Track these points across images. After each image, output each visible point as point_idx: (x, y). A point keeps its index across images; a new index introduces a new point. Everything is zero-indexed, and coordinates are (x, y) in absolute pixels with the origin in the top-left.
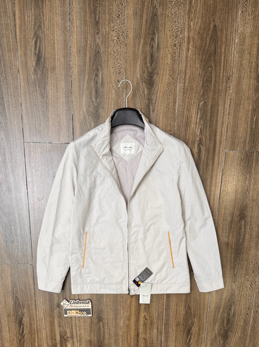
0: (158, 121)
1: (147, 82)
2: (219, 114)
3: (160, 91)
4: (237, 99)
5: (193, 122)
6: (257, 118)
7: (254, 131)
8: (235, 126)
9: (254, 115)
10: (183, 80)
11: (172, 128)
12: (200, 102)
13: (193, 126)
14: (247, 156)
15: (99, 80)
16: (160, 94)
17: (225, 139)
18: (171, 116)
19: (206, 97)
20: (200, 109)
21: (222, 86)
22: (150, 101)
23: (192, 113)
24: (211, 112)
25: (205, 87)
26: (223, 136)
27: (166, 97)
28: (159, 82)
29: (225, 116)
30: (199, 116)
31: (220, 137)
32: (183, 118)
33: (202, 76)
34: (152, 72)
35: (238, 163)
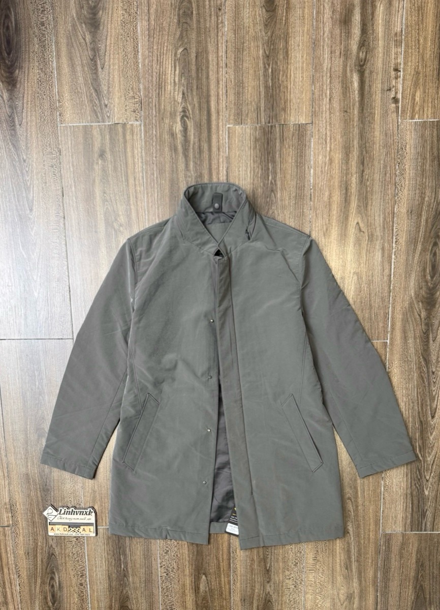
0: (112, 83)
1: (88, 23)
2: (211, 66)
3: (111, 36)
4: (237, 40)
5: (169, 81)
6: (274, 69)
7: (271, 90)
8: (240, 85)
9: (269, 65)
10: (146, 15)
11: (136, 94)
12: (177, 49)
13: (169, 88)
14: (264, 132)
15: (12, 23)
16: (111, 40)
17: (224, 106)
18: (133, 75)
19: (186, 40)
20: (179, 60)
21: (210, 21)
22: (96, 52)
23: (166, 68)
24: (196, 65)
25: (183, 25)
26: (221, 102)
27: (122, 45)
28: (108, 21)
29: (221, 69)
30: (177, 72)
31: (217, 104)
32: (152, 76)
33: (176, 7)
34: (95, 7)
35: (252, 145)
